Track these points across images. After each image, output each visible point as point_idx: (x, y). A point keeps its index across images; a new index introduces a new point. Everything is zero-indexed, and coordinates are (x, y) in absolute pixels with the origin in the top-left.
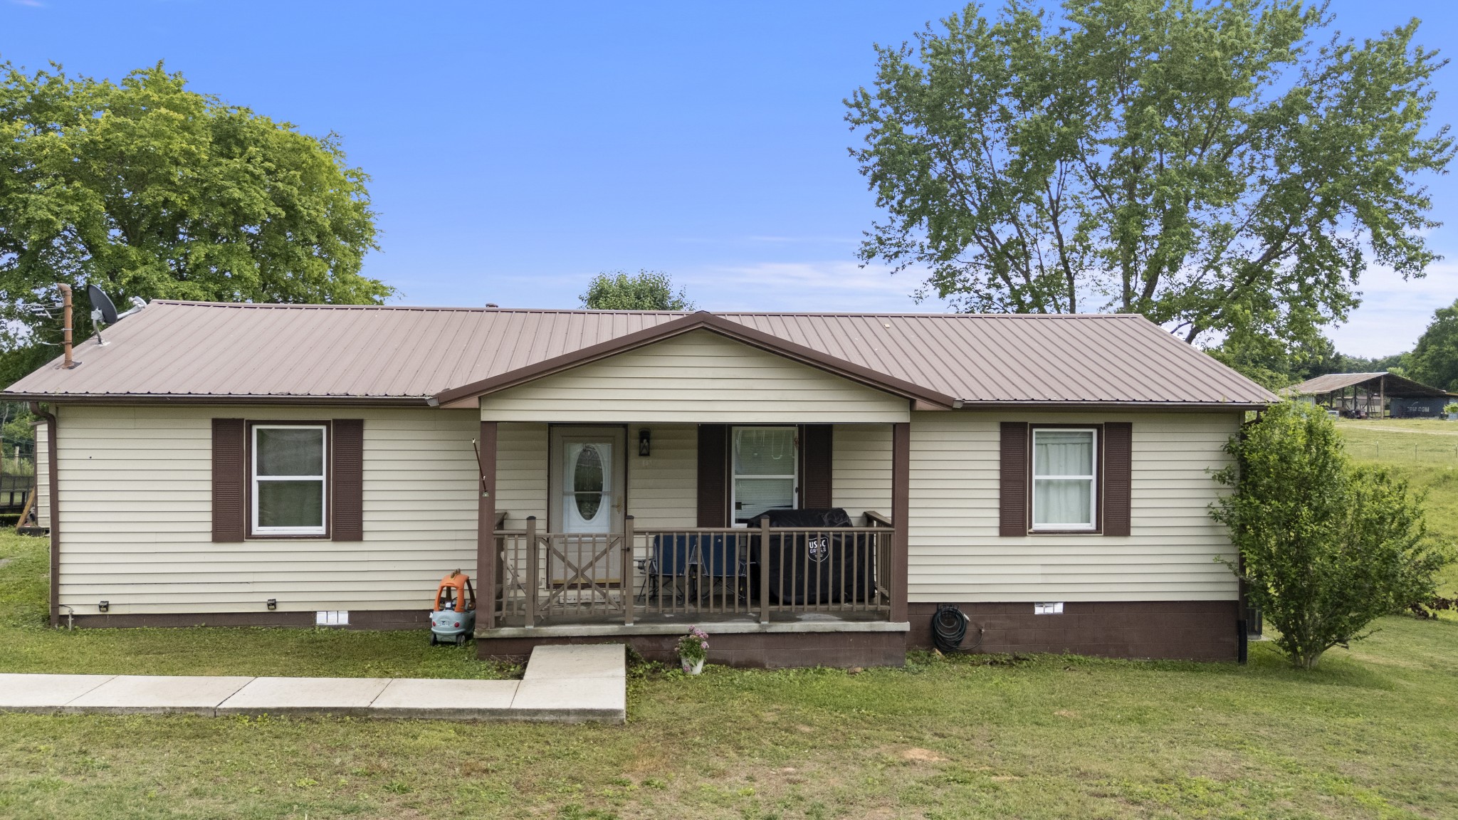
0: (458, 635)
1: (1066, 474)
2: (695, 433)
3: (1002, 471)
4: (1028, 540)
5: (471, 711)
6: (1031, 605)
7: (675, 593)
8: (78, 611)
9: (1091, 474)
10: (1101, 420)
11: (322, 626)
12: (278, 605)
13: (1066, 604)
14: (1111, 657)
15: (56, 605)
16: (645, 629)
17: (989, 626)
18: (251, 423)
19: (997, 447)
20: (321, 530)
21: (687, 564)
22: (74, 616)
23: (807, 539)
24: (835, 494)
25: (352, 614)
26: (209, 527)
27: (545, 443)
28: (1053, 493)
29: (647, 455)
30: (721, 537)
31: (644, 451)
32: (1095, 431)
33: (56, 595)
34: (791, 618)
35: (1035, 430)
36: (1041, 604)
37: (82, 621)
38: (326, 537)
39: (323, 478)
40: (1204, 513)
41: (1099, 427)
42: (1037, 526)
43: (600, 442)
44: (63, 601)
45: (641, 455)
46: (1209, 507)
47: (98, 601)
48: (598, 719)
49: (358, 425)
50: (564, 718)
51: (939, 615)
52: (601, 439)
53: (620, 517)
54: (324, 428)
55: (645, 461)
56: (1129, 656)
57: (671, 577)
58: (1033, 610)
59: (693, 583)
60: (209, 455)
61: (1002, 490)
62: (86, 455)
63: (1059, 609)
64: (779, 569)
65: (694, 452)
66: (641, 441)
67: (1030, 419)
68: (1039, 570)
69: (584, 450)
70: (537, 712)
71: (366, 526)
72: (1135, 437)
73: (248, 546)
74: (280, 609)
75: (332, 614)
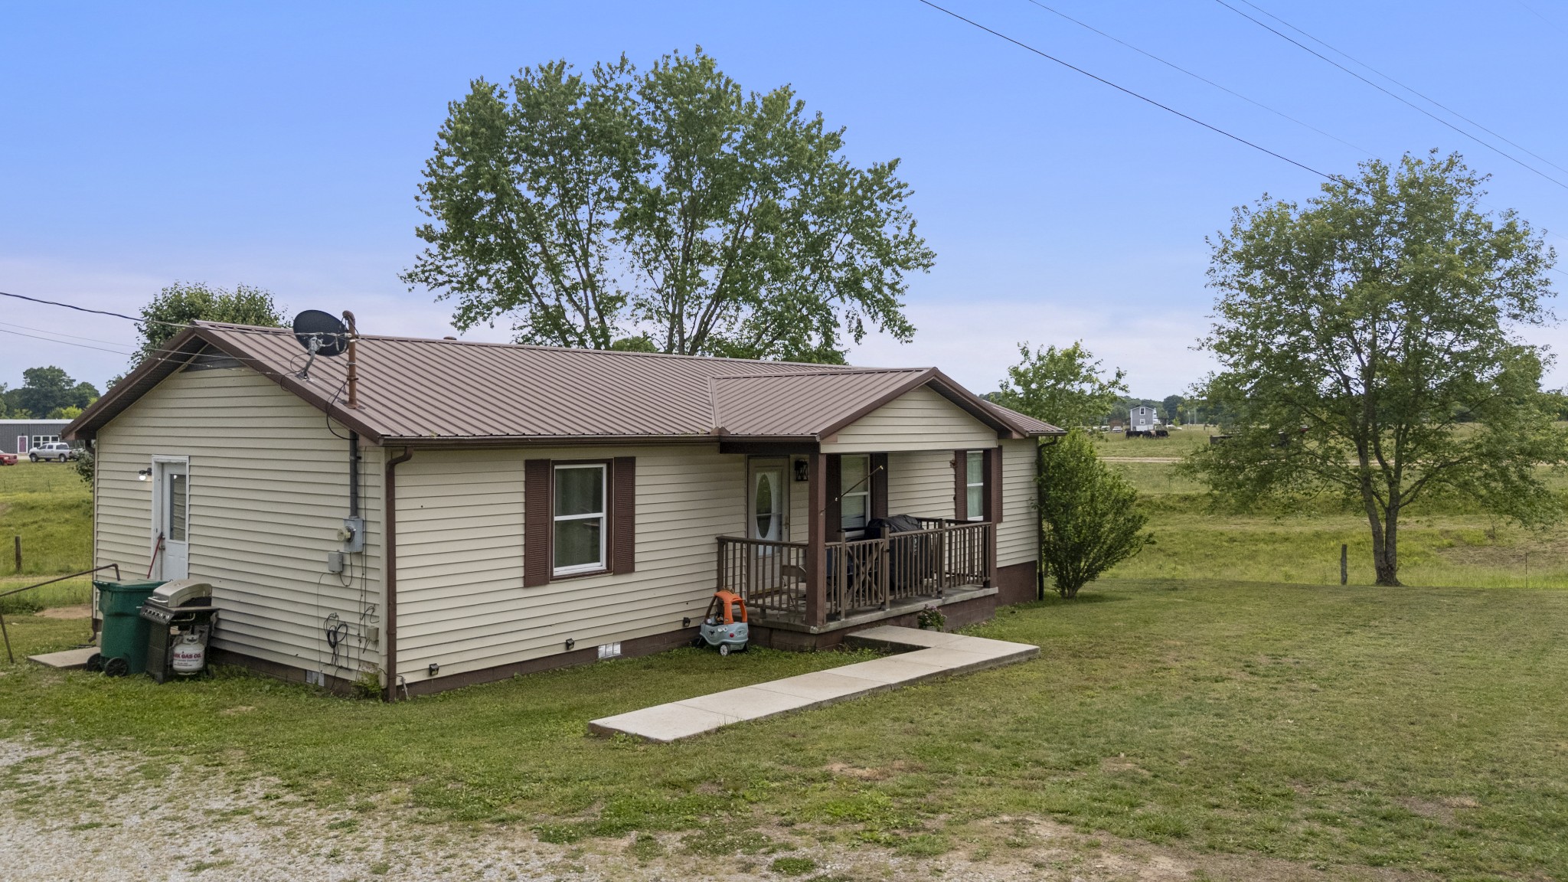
0: (746, 643)
3: (956, 481)
8: (409, 679)
11: (604, 660)
12: (574, 644)
15: (394, 675)
18: (554, 463)
20: (600, 565)
24: (890, 504)
25: (623, 644)
26: (520, 572)
27: (745, 473)
29: (800, 480)
31: (799, 477)
33: (393, 664)
35: (967, 453)
37: (412, 690)
38: (605, 572)
39: (603, 514)
40: (1025, 504)
43: (771, 471)
44: (400, 669)
45: (797, 480)
46: (1029, 500)
47: (427, 665)
49: (632, 463)
54: (604, 466)
55: (798, 486)
60: (522, 497)
61: (956, 495)
62: (417, 504)
66: (795, 469)
69: (762, 478)
71: (637, 558)
73: (551, 588)
74: (576, 647)
75: (610, 649)
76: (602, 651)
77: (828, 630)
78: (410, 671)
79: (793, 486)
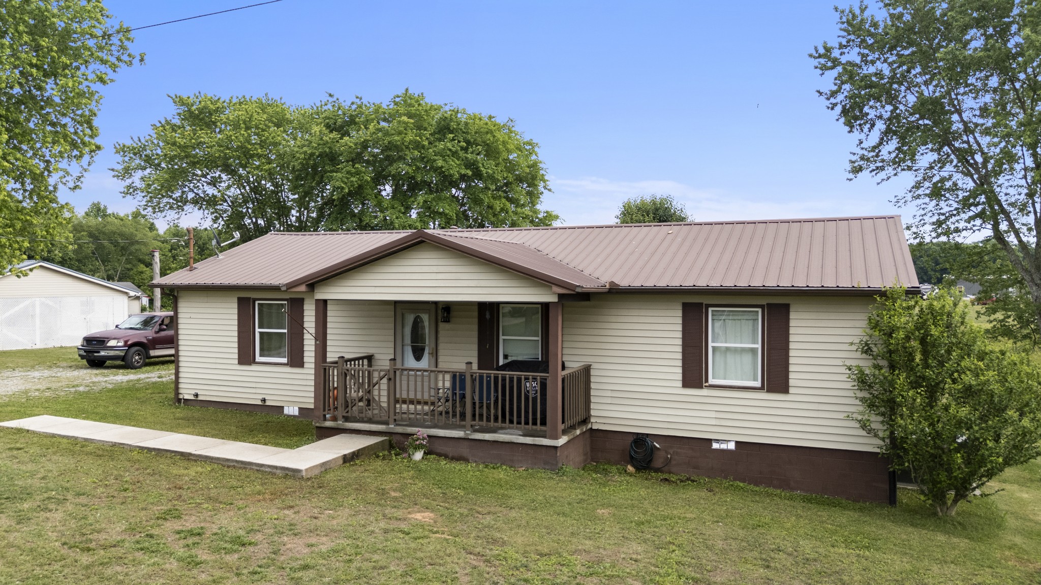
1: (741, 343)
2: (476, 308)
3: (684, 338)
4: (705, 392)
5: (233, 461)
6: (710, 441)
8: (186, 397)
9: (755, 342)
10: (764, 301)
11: (285, 415)
13: (737, 443)
14: (774, 487)
15: (177, 393)
16: (400, 429)
17: (676, 453)
18: (254, 300)
19: (680, 321)
20: (285, 360)
22: (184, 399)
23: (523, 379)
25: (300, 409)
26: (236, 356)
27: (393, 313)
29: (447, 321)
30: (490, 377)
31: (446, 319)
32: (760, 310)
33: (177, 388)
34: (494, 431)
35: (710, 310)
36: (717, 441)
37: (189, 402)
38: (287, 364)
39: (286, 331)
41: (762, 307)
42: (711, 381)
43: (424, 313)
44: (181, 391)
45: (444, 322)
47: (194, 392)
48: (290, 473)
49: (300, 301)
50: (275, 470)
51: (633, 441)
52: (425, 311)
53: (433, 361)
54: (286, 303)
55: (447, 325)
58: (711, 445)
60: (235, 317)
61: (685, 353)
62: (188, 316)
63: (732, 446)
65: (476, 320)
66: (445, 313)
67: (705, 300)
68: (713, 415)
69: (416, 318)
70: (262, 465)
71: (306, 360)
72: (792, 315)
73: (254, 367)
74: (267, 403)
75: (291, 409)
76: (286, 411)
77: (323, 425)
78: (186, 393)
79: (442, 326)
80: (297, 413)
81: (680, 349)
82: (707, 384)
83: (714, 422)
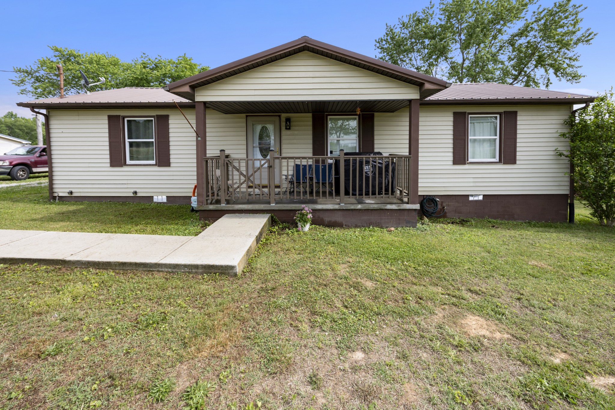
1: (483, 136)
2: (311, 119)
3: (454, 135)
4: (467, 166)
6: (468, 196)
7: (302, 190)
8: (60, 194)
9: (496, 135)
10: (502, 109)
11: (155, 203)
12: (137, 193)
13: (484, 196)
14: (505, 220)
15: (53, 192)
16: (281, 207)
17: (448, 205)
18: (124, 118)
19: (452, 123)
21: (308, 176)
22: (59, 197)
24: (376, 146)
25: (168, 197)
26: (108, 161)
27: (245, 124)
28: (477, 145)
29: (290, 129)
31: (288, 127)
32: (498, 116)
33: (52, 188)
35: (470, 116)
36: (472, 196)
38: (156, 165)
39: (153, 140)
40: (554, 153)
41: (500, 114)
42: (470, 160)
43: (269, 124)
44: (55, 190)
45: (286, 129)
46: (556, 150)
47: (68, 190)
49: (167, 117)
51: (425, 201)
52: (269, 122)
54: (153, 119)
55: (288, 132)
56: (515, 219)
57: (300, 183)
58: (469, 198)
59: (311, 186)
60: (107, 130)
61: (454, 144)
62: (60, 131)
63: (481, 198)
64: (349, 179)
65: (311, 128)
66: (286, 123)
67: (467, 109)
68: (472, 180)
69: (263, 127)
71: (171, 161)
72: (519, 118)
73: (125, 168)
74: (139, 195)
75: (160, 197)
76: (155, 199)
78: (61, 190)
79: (284, 132)
80: (165, 200)
81: (451, 141)
82: (468, 162)
83: (472, 184)
